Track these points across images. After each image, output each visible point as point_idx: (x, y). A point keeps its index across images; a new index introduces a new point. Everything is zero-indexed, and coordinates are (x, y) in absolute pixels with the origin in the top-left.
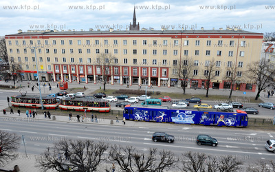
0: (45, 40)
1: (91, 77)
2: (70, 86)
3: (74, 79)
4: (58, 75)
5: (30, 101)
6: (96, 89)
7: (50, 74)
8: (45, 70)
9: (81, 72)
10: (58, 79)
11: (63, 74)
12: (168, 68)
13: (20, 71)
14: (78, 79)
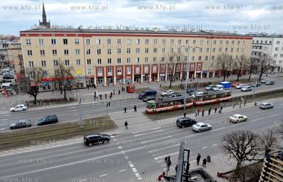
0: (85, 38)
1: (138, 77)
5: (172, 103)
8: (83, 75)
9: (129, 73)
12: (202, 63)
14: (124, 80)
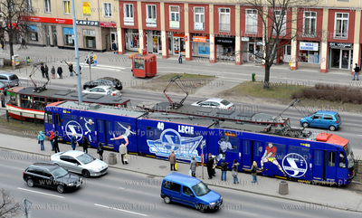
1: (226, 43)
2: (162, 69)
3: (175, 45)
4: (130, 35)
6: (242, 80)
7: (107, 30)
8: (94, 18)
9: (199, 26)
10: (129, 45)
11: (146, 31)
13: (27, 19)
14: (187, 46)
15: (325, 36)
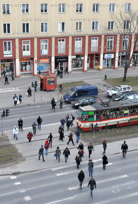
9: (45, 52)
15: (118, 50)
